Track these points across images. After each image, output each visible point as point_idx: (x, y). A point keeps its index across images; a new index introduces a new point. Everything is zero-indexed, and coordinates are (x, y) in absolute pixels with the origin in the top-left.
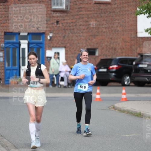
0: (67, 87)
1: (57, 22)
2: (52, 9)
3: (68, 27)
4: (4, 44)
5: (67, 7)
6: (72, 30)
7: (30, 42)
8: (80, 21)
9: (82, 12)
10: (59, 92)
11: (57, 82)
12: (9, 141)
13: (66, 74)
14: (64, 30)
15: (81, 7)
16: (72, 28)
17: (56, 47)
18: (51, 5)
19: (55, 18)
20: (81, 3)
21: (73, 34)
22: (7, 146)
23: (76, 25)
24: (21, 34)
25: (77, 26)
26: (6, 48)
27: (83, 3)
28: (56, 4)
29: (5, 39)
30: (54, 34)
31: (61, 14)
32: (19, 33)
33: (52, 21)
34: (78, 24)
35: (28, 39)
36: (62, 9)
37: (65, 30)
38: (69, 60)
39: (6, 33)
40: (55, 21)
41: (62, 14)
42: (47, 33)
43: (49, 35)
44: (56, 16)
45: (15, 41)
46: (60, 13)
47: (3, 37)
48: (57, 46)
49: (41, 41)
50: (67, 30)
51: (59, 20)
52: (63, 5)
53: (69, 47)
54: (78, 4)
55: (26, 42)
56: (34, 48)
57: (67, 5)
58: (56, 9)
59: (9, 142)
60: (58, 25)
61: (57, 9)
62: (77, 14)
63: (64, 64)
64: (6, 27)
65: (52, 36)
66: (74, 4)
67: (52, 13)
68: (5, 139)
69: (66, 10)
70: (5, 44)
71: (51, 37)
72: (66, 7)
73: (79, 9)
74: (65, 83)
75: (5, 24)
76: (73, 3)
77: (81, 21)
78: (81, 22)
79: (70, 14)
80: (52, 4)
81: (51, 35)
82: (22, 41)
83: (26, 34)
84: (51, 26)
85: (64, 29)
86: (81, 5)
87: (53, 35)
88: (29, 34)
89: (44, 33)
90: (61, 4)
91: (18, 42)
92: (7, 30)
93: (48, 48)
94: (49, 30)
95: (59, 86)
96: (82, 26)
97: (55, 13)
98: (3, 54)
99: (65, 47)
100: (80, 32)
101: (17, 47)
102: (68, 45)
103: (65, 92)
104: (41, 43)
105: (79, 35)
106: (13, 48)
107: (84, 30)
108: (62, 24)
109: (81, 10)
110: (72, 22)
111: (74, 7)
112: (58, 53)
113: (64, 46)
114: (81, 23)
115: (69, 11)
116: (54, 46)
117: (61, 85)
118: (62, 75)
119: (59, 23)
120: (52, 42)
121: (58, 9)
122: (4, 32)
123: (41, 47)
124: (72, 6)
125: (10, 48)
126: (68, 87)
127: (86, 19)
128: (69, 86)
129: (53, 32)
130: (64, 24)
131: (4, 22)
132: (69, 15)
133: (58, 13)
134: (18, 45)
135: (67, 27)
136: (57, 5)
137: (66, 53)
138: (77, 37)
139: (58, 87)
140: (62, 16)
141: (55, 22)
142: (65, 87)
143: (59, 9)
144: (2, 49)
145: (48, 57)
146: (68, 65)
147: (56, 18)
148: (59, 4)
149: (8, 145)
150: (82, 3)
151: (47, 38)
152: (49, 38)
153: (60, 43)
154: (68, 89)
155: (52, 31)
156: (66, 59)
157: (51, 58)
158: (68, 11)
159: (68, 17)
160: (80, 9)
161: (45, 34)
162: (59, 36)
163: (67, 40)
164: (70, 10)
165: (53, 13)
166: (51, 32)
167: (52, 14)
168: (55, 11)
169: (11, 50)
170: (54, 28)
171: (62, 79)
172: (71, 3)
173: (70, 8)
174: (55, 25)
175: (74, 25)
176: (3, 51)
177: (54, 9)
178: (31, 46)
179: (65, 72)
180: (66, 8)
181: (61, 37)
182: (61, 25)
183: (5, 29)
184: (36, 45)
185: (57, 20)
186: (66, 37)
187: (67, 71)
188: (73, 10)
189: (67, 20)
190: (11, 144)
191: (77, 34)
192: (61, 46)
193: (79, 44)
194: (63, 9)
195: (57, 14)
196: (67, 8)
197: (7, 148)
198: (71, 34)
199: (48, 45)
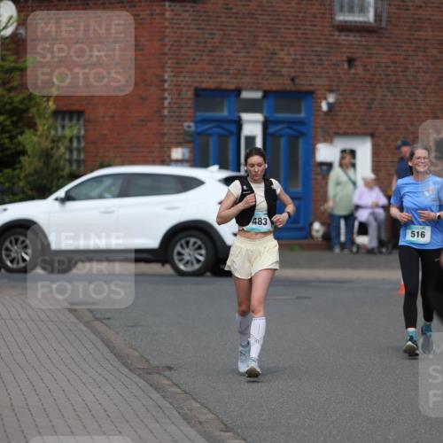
0: (376, 251)
1: (351, 61)
2: (336, 24)
3: (383, 77)
4: (192, 124)
5: (378, 16)
6: (393, 85)
7: (270, 119)
8: (416, 58)
9: (422, 33)
10: (353, 266)
11: (346, 238)
12: (206, 407)
13: (373, 214)
14: (368, 85)
15: (419, 19)
16: (394, 78)
17: (345, 134)
18: (331, 10)
19: (344, 50)
20: (421, 7)
21: (398, 97)
22: (200, 423)
23: (406, 69)
24: (246, 95)
25: (408, 73)
26: (200, 134)
27: (426, 6)
28: (346, 8)
29: (197, 108)
30: (340, 97)
31: (361, 36)
32: (238, 91)
33: (334, 58)
34: (410, 66)
35: (265, 111)
36: (365, 22)
37: (373, 85)
38: (383, 173)
39: (199, 93)
40: (345, 58)
41: (363, 39)
42: (320, 93)
43: (325, 98)
44: (345, 42)
45: (225, 113)
46: (358, 35)
47: (190, 103)
48: (350, 131)
49: (303, 115)
50: (378, 85)
51: (354, 56)
52: (368, 12)
53: (383, 133)
54: (410, 8)
55: (259, 117)
56: (281, 136)
57: (379, 11)
58: (346, 22)
59: (206, 410)
60: (353, 71)
61: (351, 22)
62: (408, 39)
63: (369, 185)
64: (199, 73)
65: (335, 103)
66: (399, 9)
67: (336, 33)
68: (193, 401)
69: (377, 25)
70: (196, 122)
71: (330, 105)
72: (376, 16)
73: (414, 23)
74: (370, 240)
75: (196, 64)
76: (395, 5)
77: (420, 58)
78: (420, 60)
79: (387, 38)
80: (337, 7)
81: (331, 99)
82: (245, 116)
83: (258, 95)
84: (331, 71)
85: (370, 82)
86: (421, 12)
87: (338, 99)
88: (266, 94)
89: (310, 93)
90: (363, 10)
91: (234, 117)
92: (202, 82)
93: (323, 136)
94: (327, 83)
95: (354, 249)
96: (423, 74)
97: (343, 34)
98: (191, 152)
99: (372, 136)
100: (417, 91)
101: (231, 133)
102: (382, 128)
103: (371, 267)
104: (301, 122)
105: (414, 98)
106: (220, 136)
107: (428, 84)
108: (365, 66)
109: (421, 27)
110: (393, 62)
111: (399, 18)
112: (353, 153)
113: (369, 131)
114: (421, 65)
115: (386, 29)
116: (340, 131)
117: (359, 247)
118: (363, 216)
119: (357, 63)
120: (333, 120)
121: (353, 24)
122: (192, 88)
123: (302, 134)
124: (395, 13)
125: (210, 135)
126: (381, 253)
127: (435, 52)
128: (384, 250)
129: (338, 90)
130: (369, 68)
131: (194, 59)
132: (383, 39)
133: (352, 34)
134: (233, 128)
135: (378, 77)
136: (351, 10)
137: (376, 154)
138: (407, 104)
139: (351, 252)
140: (364, 43)
141: (343, 61)
142: (370, 252)
143: (356, 22)
144: (188, 138)
145: (322, 164)
147: (348, 48)
148: (356, 9)
149: (202, 418)
150: (422, 4)
151: (320, 107)
152: (324, 107)
153: (357, 123)
154: (379, 258)
155: (335, 88)
156: (375, 169)
157: (330, 165)
158: (382, 29)
159: (383, 46)
160: (418, 25)
161: (315, 96)
162: (355, 103)
163: (380, 114)
164: (389, 27)
165: (339, 36)
166: (331, 91)
167: (336, 37)
168: (346, 28)
169: (212, 142)
170: (340, 78)
171: (363, 229)
172: (390, 5)
173: (389, 21)
174: (343, 69)
175: (400, 69)
176: (191, 145)
177: (341, 21)
178: (272, 130)
179: (372, 207)
180: (375, 21)
181: (362, 105)
182: (360, 70)
183: (198, 79)
184: (289, 128)
185: (349, 55)
186: (376, 105)
187: (377, 206)
188: (396, 26)
189: (376, 54)
190: (213, 416)
191: (407, 97)
192: (358, 131)
193: (412, 125)
194: (369, 23)
195: (351, 38)
196: (381, 21)
197: (199, 427)
198: (389, 97)
199: (322, 128)
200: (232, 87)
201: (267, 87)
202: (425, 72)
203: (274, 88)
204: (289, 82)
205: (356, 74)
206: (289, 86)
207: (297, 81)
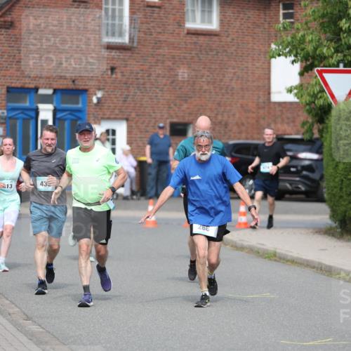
0: (130, 198)
1: (113, 69)
3: (134, 80)
4: (5, 111)
5: (131, 39)
6: (141, 86)
7: (58, 108)
8: (157, 67)
9: (161, 51)
12: (14, 304)
15: (160, 41)
16: (141, 81)
17: (109, 119)
20: (160, 33)
21: (144, 94)
22: (9, 314)
23: (149, 75)
24: (41, 92)
25: (151, 78)
26: (10, 118)
27: (164, 33)
28: (110, 34)
29: (8, 100)
30: (106, 93)
31: (120, 53)
32: (36, 89)
34: (153, 73)
35: (55, 103)
36: (123, 43)
37: (128, 85)
38: (135, 145)
39: (9, 90)
40: (109, 67)
42: (92, 90)
43: (95, 94)
45: (27, 104)
46: (118, 51)
47: (3, 97)
48: (112, 116)
49: (80, 105)
50: (131, 86)
51: (115, 66)
52: (125, 36)
53: (135, 118)
54: (153, 33)
55: (51, 107)
56: (65, 120)
57: (132, 35)
58: (110, 43)
59: (13, 306)
60: (114, 76)
61: (113, 43)
62: (152, 54)
64: (10, 76)
65: (102, 97)
66: (146, 34)
68: (4, 300)
69: (131, 45)
70: (9, 110)
71: (99, 100)
72: (130, 39)
73: (156, 43)
75: (7, 70)
76: (143, 32)
77: (159, 67)
78: (160, 69)
79: (138, 53)
80: (103, 32)
81: (100, 94)
82: (41, 106)
83: (50, 92)
85: (126, 84)
86: (160, 36)
87: (104, 95)
88: (55, 91)
89: (85, 91)
90: (121, 34)
91: (34, 107)
92: (12, 83)
93: (94, 120)
94: (97, 84)
96: (161, 78)
98: (4, 130)
99: (127, 120)
100: (158, 90)
101: (32, 118)
102: (133, 115)
103: (126, 209)
104: (79, 111)
105: (155, 95)
106: (24, 119)
107: (165, 85)
108: (122, 73)
109: (160, 46)
110: (142, 70)
111: (145, 40)
112: (114, 132)
113: (125, 117)
114: (160, 72)
116: (106, 117)
117: (118, 195)
119: (117, 70)
120: (100, 109)
122: (5, 87)
123: (80, 119)
124: (143, 37)
125: (17, 119)
126: (132, 199)
127: (170, 63)
128: (135, 197)
129: (104, 89)
130: (125, 74)
131: (7, 67)
132: (135, 55)
133: (114, 51)
134: (32, 114)
135: (131, 80)
136: (113, 35)
137: (129, 132)
138: (150, 99)
140: (122, 57)
141: (108, 69)
142: (125, 198)
143: (116, 43)
144: (2, 121)
146: (133, 155)
147: (111, 60)
148: (117, 34)
149: (11, 311)
150: (162, 31)
151: (92, 100)
152: (95, 100)
153: (117, 111)
154: (131, 203)
155: (102, 87)
156: (129, 142)
158: (134, 48)
159: (134, 59)
160: (158, 45)
161: (88, 93)
162: (116, 98)
163: (132, 105)
164: (139, 47)
166: (99, 89)
169: (19, 124)
170: (106, 80)
172: (139, 31)
173: (138, 43)
174: (108, 75)
175: (146, 75)
176: (3, 126)
177: (106, 42)
178: (59, 115)
180: (130, 42)
181: (120, 99)
182: (119, 75)
183: (9, 81)
184: (70, 114)
185: (112, 65)
186: (129, 99)
188: (144, 45)
189: (131, 64)
190: (18, 309)
191: (150, 94)
192: (118, 117)
193: (154, 113)
194: (125, 43)
195: (113, 54)
196: (133, 42)
197: (9, 317)
198: (138, 94)
199: (93, 114)
200: (32, 86)
201: (55, 87)
202: (163, 77)
203: (61, 87)
204: (71, 83)
205: (116, 78)
206: (71, 86)
207: (76, 82)
